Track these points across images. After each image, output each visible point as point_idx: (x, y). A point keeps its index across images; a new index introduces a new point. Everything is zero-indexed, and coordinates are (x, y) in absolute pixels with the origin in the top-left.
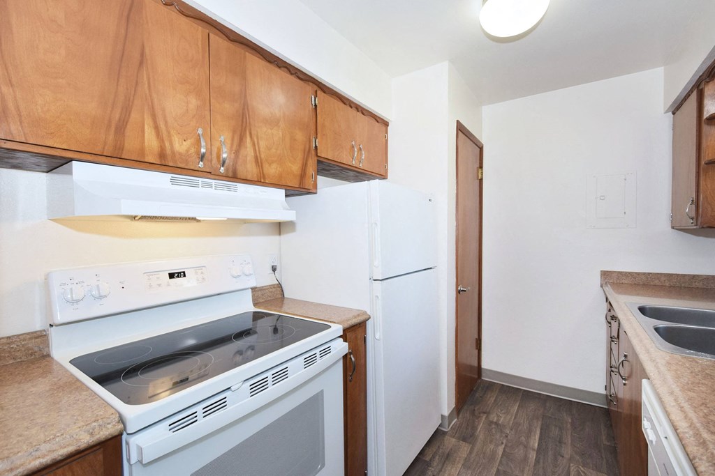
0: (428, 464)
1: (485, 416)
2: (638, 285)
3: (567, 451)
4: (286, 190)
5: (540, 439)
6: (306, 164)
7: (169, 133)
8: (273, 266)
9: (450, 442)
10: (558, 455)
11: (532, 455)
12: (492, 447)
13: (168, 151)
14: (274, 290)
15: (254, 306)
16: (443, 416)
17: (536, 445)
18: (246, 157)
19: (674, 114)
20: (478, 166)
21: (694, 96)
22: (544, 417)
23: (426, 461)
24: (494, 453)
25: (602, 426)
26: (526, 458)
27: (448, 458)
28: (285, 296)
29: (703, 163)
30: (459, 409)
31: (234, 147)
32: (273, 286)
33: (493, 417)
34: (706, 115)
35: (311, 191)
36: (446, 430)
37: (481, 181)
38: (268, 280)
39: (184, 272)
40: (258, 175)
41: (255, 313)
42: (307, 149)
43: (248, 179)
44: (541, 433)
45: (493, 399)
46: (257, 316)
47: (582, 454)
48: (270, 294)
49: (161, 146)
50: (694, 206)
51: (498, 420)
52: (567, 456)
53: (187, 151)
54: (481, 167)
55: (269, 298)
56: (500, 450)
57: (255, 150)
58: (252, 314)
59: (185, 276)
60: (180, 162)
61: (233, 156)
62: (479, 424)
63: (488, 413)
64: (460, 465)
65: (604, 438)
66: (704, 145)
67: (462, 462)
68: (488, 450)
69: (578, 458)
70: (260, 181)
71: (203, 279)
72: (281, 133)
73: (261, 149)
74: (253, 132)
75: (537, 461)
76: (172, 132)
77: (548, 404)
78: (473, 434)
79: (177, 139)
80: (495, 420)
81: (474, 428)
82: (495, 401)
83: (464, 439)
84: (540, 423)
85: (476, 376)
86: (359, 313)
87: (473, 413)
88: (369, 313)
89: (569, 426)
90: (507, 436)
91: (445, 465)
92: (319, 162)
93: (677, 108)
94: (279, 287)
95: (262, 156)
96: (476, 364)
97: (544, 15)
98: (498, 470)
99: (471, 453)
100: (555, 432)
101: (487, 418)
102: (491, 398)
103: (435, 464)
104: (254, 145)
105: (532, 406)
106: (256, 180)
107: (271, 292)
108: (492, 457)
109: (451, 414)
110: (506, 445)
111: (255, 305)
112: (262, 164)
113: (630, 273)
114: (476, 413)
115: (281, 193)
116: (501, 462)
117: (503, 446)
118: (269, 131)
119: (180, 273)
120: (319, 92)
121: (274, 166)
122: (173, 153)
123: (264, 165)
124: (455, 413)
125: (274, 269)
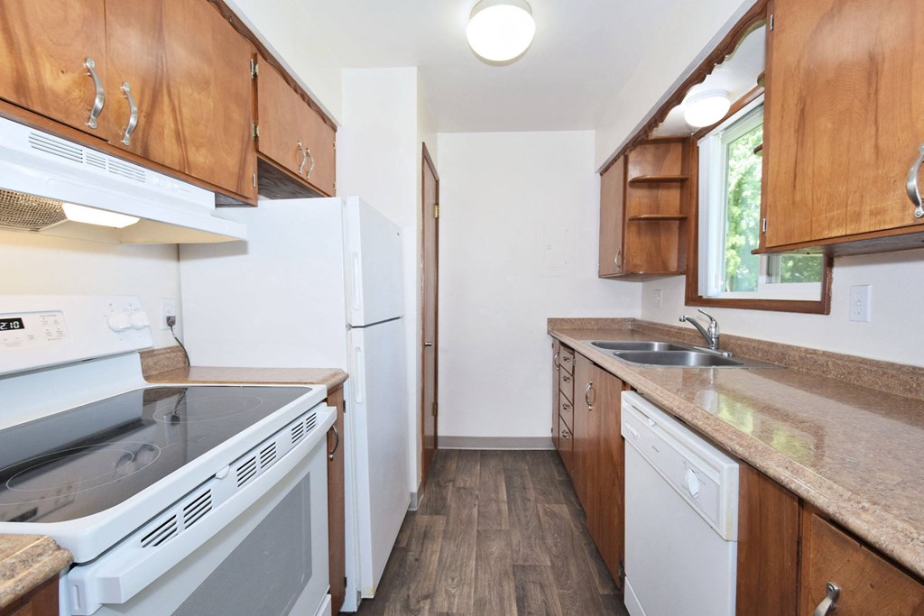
0: (406, 550)
1: (451, 484)
2: (575, 329)
3: (532, 494)
4: (217, 195)
5: (508, 492)
6: (245, 159)
7: (32, 49)
8: (169, 318)
9: (423, 520)
10: (525, 500)
11: (505, 507)
12: (466, 511)
13: (32, 84)
14: (173, 355)
15: (146, 380)
16: (412, 494)
17: (505, 497)
18: (163, 127)
19: (601, 175)
20: (434, 202)
21: (622, 158)
22: (505, 470)
23: (402, 548)
24: (470, 515)
25: (553, 466)
26: (500, 511)
27: (426, 536)
28: (191, 365)
29: (627, 219)
30: (425, 483)
31: (145, 107)
32: (172, 349)
33: (460, 483)
34: (629, 179)
35: (250, 202)
36: (415, 510)
37: (437, 219)
38: (161, 339)
39: (19, 320)
40: (180, 161)
41: (147, 392)
42: (246, 138)
43: (167, 164)
44: (507, 487)
45: (454, 466)
46: (150, 397)
47: (544, 494)
48: (166, 363)
49: (17, 71)
50: (620, 256)
51: (465, 484)
52: (532, 499)
53: (68, 92)
54: (437, 204)
55: (166, 369)
56: (475, 511)
57: (175, 120)
58: (142, 393)
59: (22, 327)
60: (55, 110)
61: (143, 120)
62: (447, 494)
63: (453, 481)
64: (440, 539)
65: (556, 475)
66: (628, 204)
67: (441, 535)
68: (464, 515)
69: (541, 497)
70: (182, 172)
71: (60, 333)
72: (212, 104)
73: (185, 121)
74: (172, 90)
75: (510, 510)
76: (39, 49)
77: (505, 459)
78: (444, 505)
79: (48, 66)
80: (462, 485)
81: (444, 499)
82: (457, 466)
83: (437, 513)
84: (503, 476)
85: (433, 448)
86: (332, 372)
87: (438, 484)
88: (346, 371)
89: (527, 473)
90: (477, 498)
91: (425, 545)
92: (260, 162)
93: (604, 171)
94: (180, 351)
95: (187, 132)
96: (432, 434)
97: (529, 47)
98: (478, 530)
99: (447, 523)
100: (517, 481)
101: (453, 486)
102: (452, 466)
103: (413, 547)
104: (174, 110)
105: (493, 463)
106: (178, 169)
107: (168, 358)
108: (470, 522)
109: (419, 490)
110: (479, 506)
111: (147, 378)
112: (185, 143)
113: (570, 319)
114: (442, 483)
115: (208, 197)
116: (478, 523)
117: (477, 507)
118: (196, 94)
119: (13, 320)
120: (259, 57)
121: (203, 151)
122: (42, 89)
123: (189, 147)
124: (422, 489)
125: (171, 322)
